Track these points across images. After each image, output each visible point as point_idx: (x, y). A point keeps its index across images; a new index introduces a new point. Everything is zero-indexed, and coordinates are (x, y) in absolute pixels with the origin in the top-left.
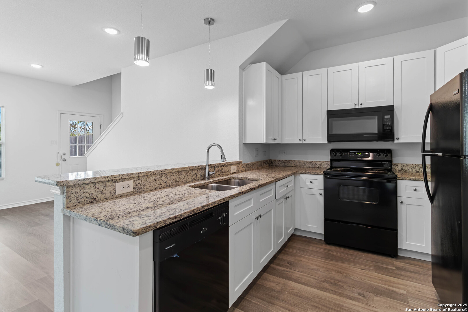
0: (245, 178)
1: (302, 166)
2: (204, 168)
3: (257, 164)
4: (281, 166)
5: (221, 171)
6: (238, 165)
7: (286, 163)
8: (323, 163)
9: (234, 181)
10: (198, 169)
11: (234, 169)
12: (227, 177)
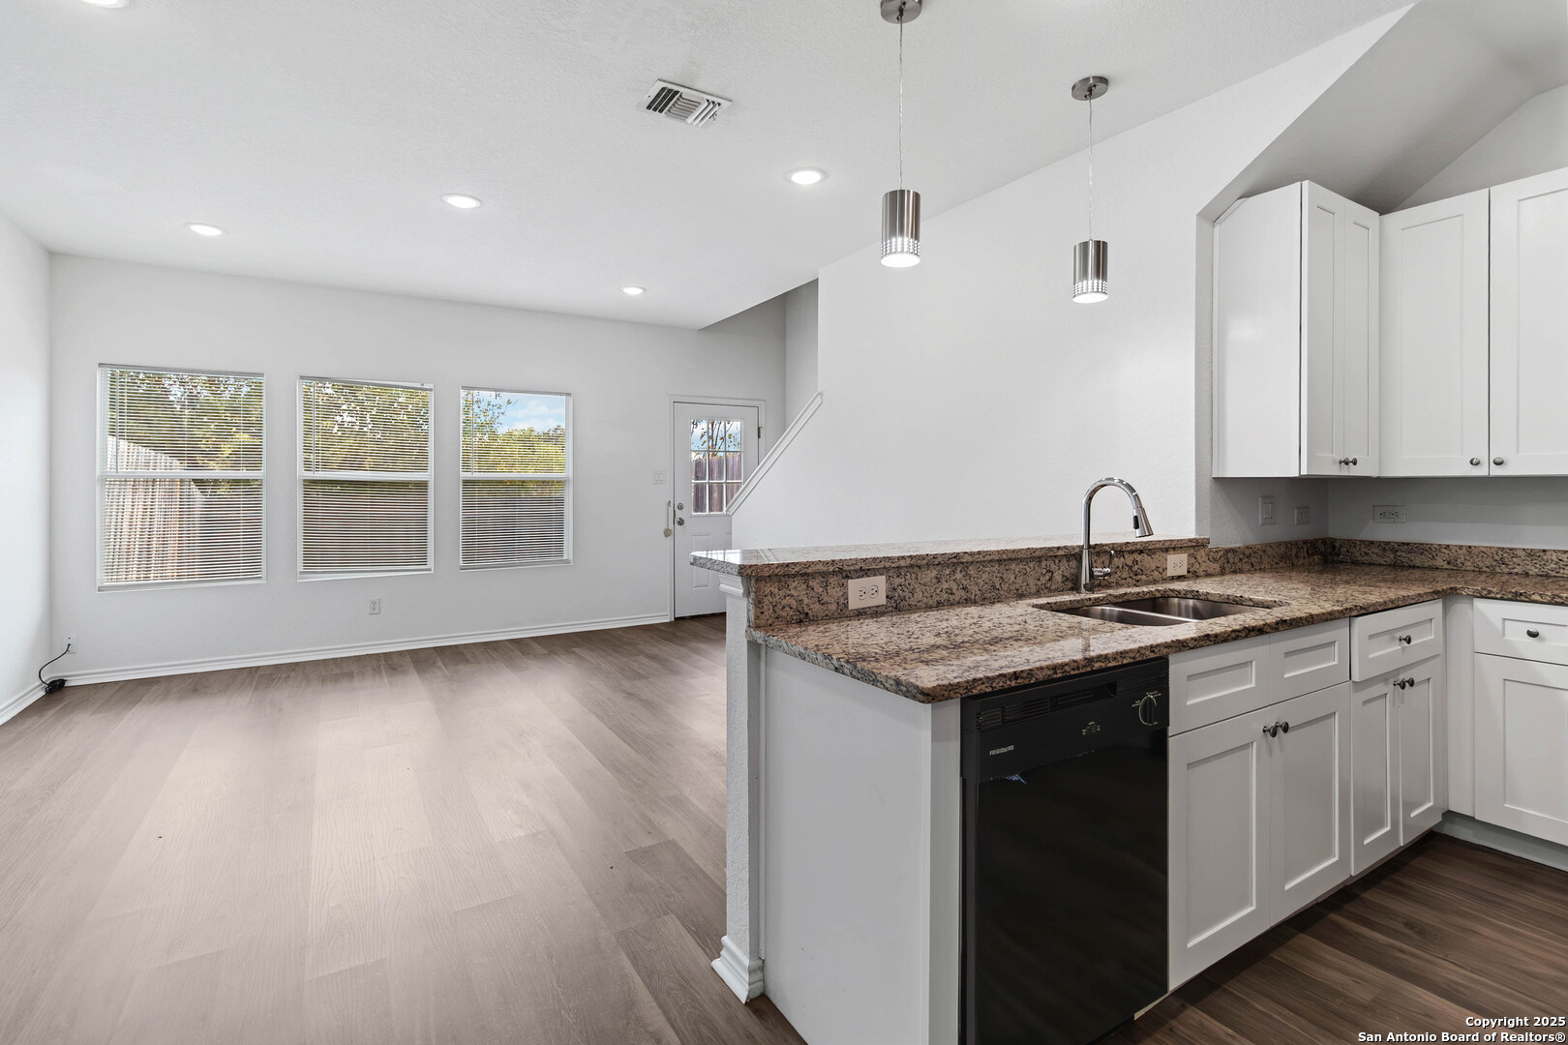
3: (1270, 551)
4: (1380, 565)
5: (1130, 567)
6: (1192, 551)
7: (1403, 554)
10: (1055, 557)
11: (1177, 563)
12: (1152, 588)
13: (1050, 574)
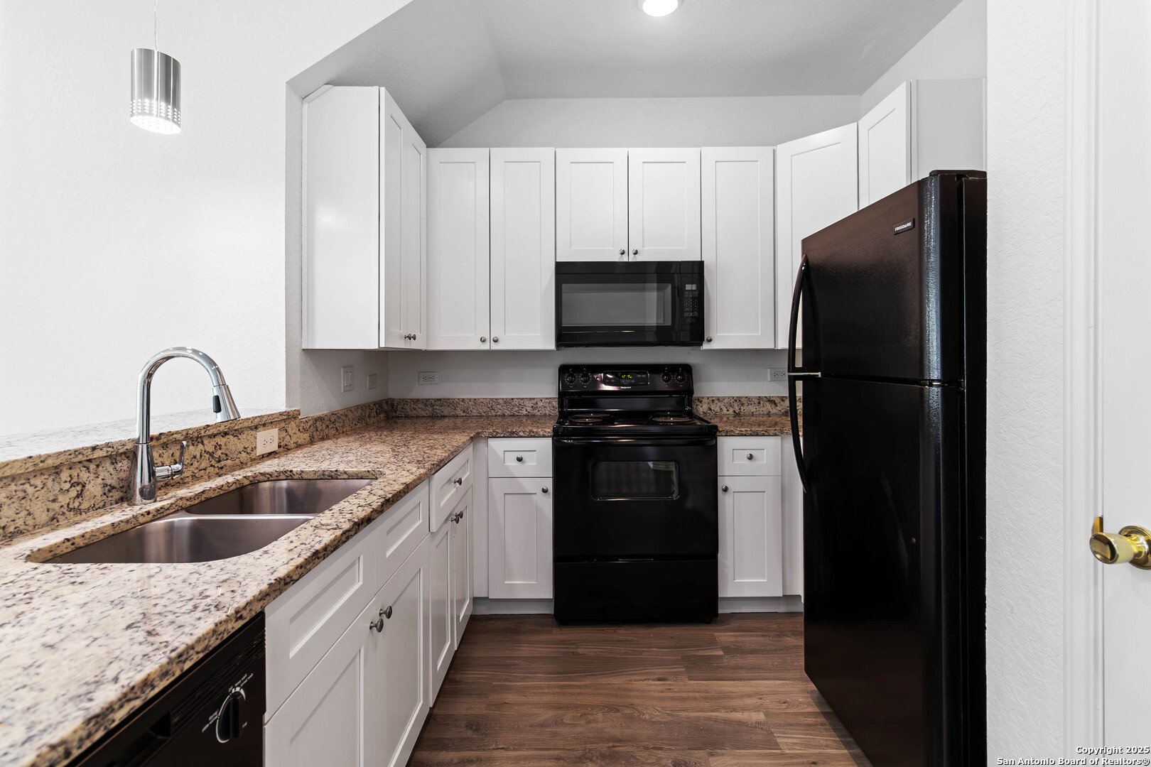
0: (315, 472)
1: (483, 414)
2: (125, 453)
3: (350, 415)
4: (424, 417)
5: (211, 454)
6: (283, 424)
7: (437, 407)
8: (540, 404)
9: (273, 490)
10: (90, 461)
11: (267, 440)
12: (239, 475)
13: (79, 488)
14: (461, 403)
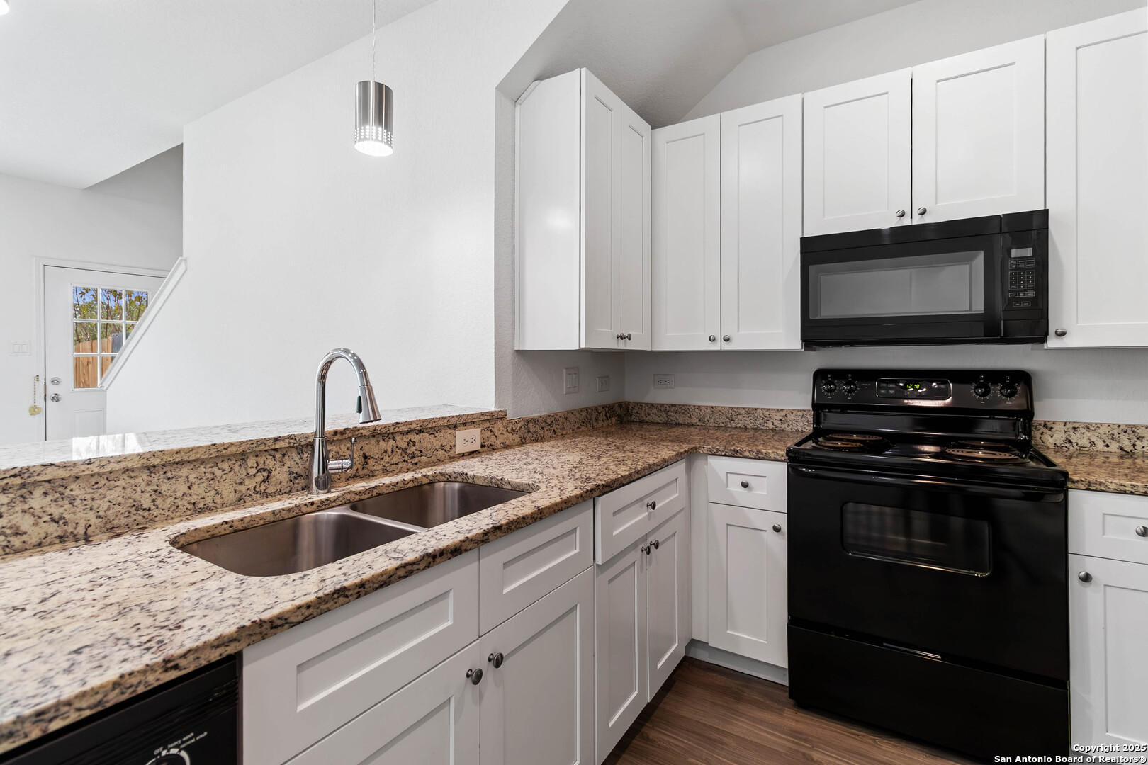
1: (721, 425)
3: (572, 418)
4: (658, 423)
5: (404, 450)
6: (487, 424)
7: (672, 414)
8: (791, 417)
10: (274, 450)
11: (467, 439)
13: (265, 474)
14: (697, 410)
